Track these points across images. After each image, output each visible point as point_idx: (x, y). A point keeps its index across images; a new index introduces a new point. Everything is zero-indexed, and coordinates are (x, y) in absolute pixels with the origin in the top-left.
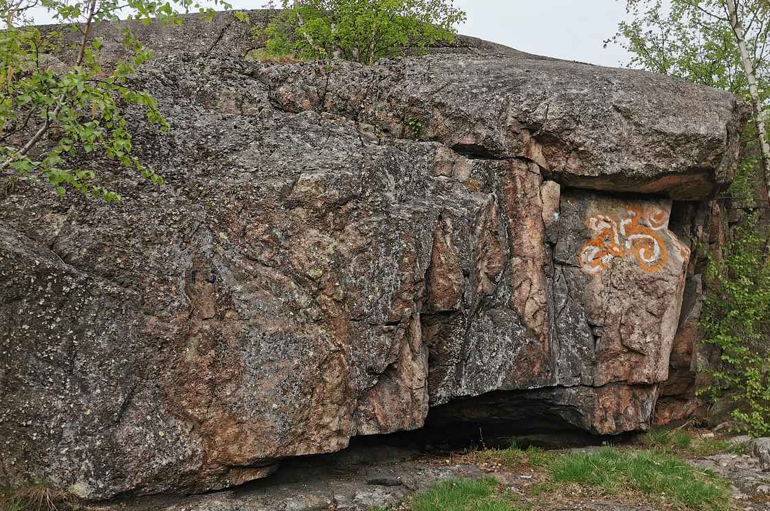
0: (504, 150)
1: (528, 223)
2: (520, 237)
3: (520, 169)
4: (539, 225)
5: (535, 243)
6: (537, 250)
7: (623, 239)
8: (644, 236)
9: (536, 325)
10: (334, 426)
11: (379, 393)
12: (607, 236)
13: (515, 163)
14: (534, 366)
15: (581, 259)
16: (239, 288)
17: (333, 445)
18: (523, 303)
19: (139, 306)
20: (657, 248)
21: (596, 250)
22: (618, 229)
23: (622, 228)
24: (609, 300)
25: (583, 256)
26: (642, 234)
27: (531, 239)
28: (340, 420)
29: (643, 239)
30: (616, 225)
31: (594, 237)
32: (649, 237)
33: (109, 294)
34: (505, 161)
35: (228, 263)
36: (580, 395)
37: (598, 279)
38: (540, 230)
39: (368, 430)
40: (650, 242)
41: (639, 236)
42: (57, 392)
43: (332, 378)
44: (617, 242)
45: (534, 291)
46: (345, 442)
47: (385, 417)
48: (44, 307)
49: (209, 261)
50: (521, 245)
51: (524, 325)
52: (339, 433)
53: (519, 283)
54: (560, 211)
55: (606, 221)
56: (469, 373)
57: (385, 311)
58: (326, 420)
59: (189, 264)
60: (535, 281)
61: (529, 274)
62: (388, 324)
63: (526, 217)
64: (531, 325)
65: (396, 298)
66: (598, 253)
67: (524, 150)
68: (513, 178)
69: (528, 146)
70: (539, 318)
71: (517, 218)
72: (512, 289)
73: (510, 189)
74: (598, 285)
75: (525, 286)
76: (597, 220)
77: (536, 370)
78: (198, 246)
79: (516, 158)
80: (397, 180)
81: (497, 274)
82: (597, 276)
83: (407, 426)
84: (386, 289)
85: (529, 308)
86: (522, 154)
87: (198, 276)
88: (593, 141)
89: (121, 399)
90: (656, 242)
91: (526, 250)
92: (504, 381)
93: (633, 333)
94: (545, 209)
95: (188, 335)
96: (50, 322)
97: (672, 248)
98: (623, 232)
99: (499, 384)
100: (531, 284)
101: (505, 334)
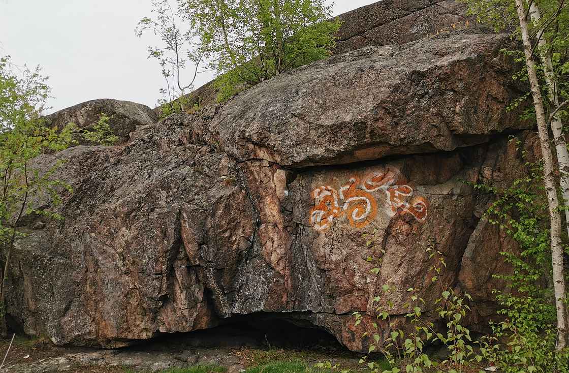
0: (239, 158)
1: (268, 200)
2: (264, 211)
3: (254, 167)
4: (276, 200)
5: (275, 213)
6: (277, 217)
7: (341, 203)
8: (359, 198)
9: (279, 269)
10: (142, 326)
11: (166, 311)
12: (328, 201)
13: (249, 163)
14: (282, 297)
15: (311, 220)
16: (100, 258)
17: (144, 336)
18: (270, 255)
19: (71, 267)
20: (369, 207)
21: (322, 213)
22: (338, 195)
23: (341, 193)
24: (331, 251)
25: (312, 219)
26: (357, 196)
27: (271, 210)
28: (145, 323)
29: (359, 200)
30: (336, 192)
31: (317, 203)
32: (363, 198)
33: (60, 263)
34: (243, 164)
35: (96, 247)
36: (326, 319)
37: (323, 235)
38: (277, 203)
39: (162, 330)
40: (364, 202)
41: (355, 198)
42: (48, 302)
43: (134, 302)
44: (336, 205)
45: (275, 246)
46: (150, 334)
47: (169, 323)
48: (40, 270)
49: (90, 246)
50: (265, 215)
51: (273, 269)
52: (146, 330)
53: (265, 241)
54: (288, 188)
55: (328, 190)
56: (241, 299)
57: (153, 268)
58: (138, 323)
59: (83, 248)
60: (276, 239)
61: (271, 235)
62: (156, 274)
63: (266, 196)
64: (277, 269)
65: (157, 261)
66: (324, 215)
67: (252, 154)
68: (252, 173)
69: (254, 151)
70: (282, 265)
71: (260, 198)
72: (262, 245)
73: (251, 180)
74: (323, 239)
75: (269, 244)
76: (320, 190)
77: (284, 299)
78: (85, 240)
79: (249, 160)
80: (168, 193)
81: (250, 236)
82: (323, 232)
83: (180, 330)
84: (150, 256)
85: (274, 257)
86: (252, 157)
87: (87, 254)
88: (280, 143)
89: (64, 306)
90: (368, 202)
91: (269, 218)
92: (264, 306)
93: (354, 276)
94: (278, 189)
95: (86, 280)
96: (43, 275)
97: (384, 205)
98: (342, 197)
99: (262, 308)
100: (273, 242)
101: (260, 275)
